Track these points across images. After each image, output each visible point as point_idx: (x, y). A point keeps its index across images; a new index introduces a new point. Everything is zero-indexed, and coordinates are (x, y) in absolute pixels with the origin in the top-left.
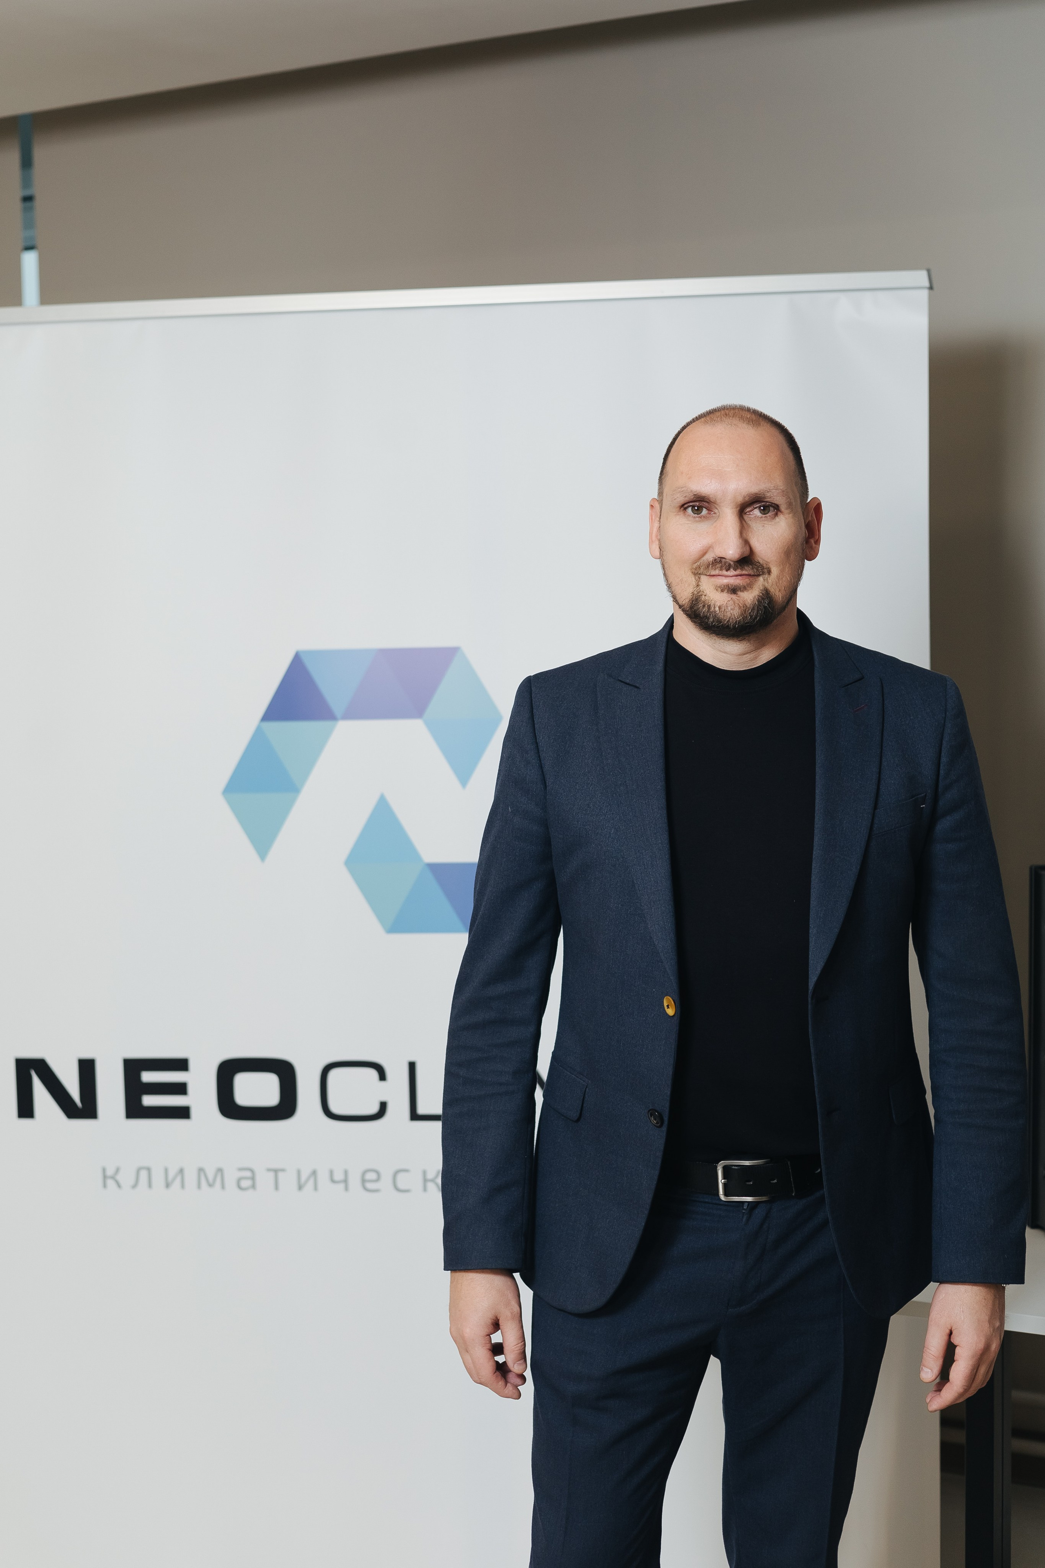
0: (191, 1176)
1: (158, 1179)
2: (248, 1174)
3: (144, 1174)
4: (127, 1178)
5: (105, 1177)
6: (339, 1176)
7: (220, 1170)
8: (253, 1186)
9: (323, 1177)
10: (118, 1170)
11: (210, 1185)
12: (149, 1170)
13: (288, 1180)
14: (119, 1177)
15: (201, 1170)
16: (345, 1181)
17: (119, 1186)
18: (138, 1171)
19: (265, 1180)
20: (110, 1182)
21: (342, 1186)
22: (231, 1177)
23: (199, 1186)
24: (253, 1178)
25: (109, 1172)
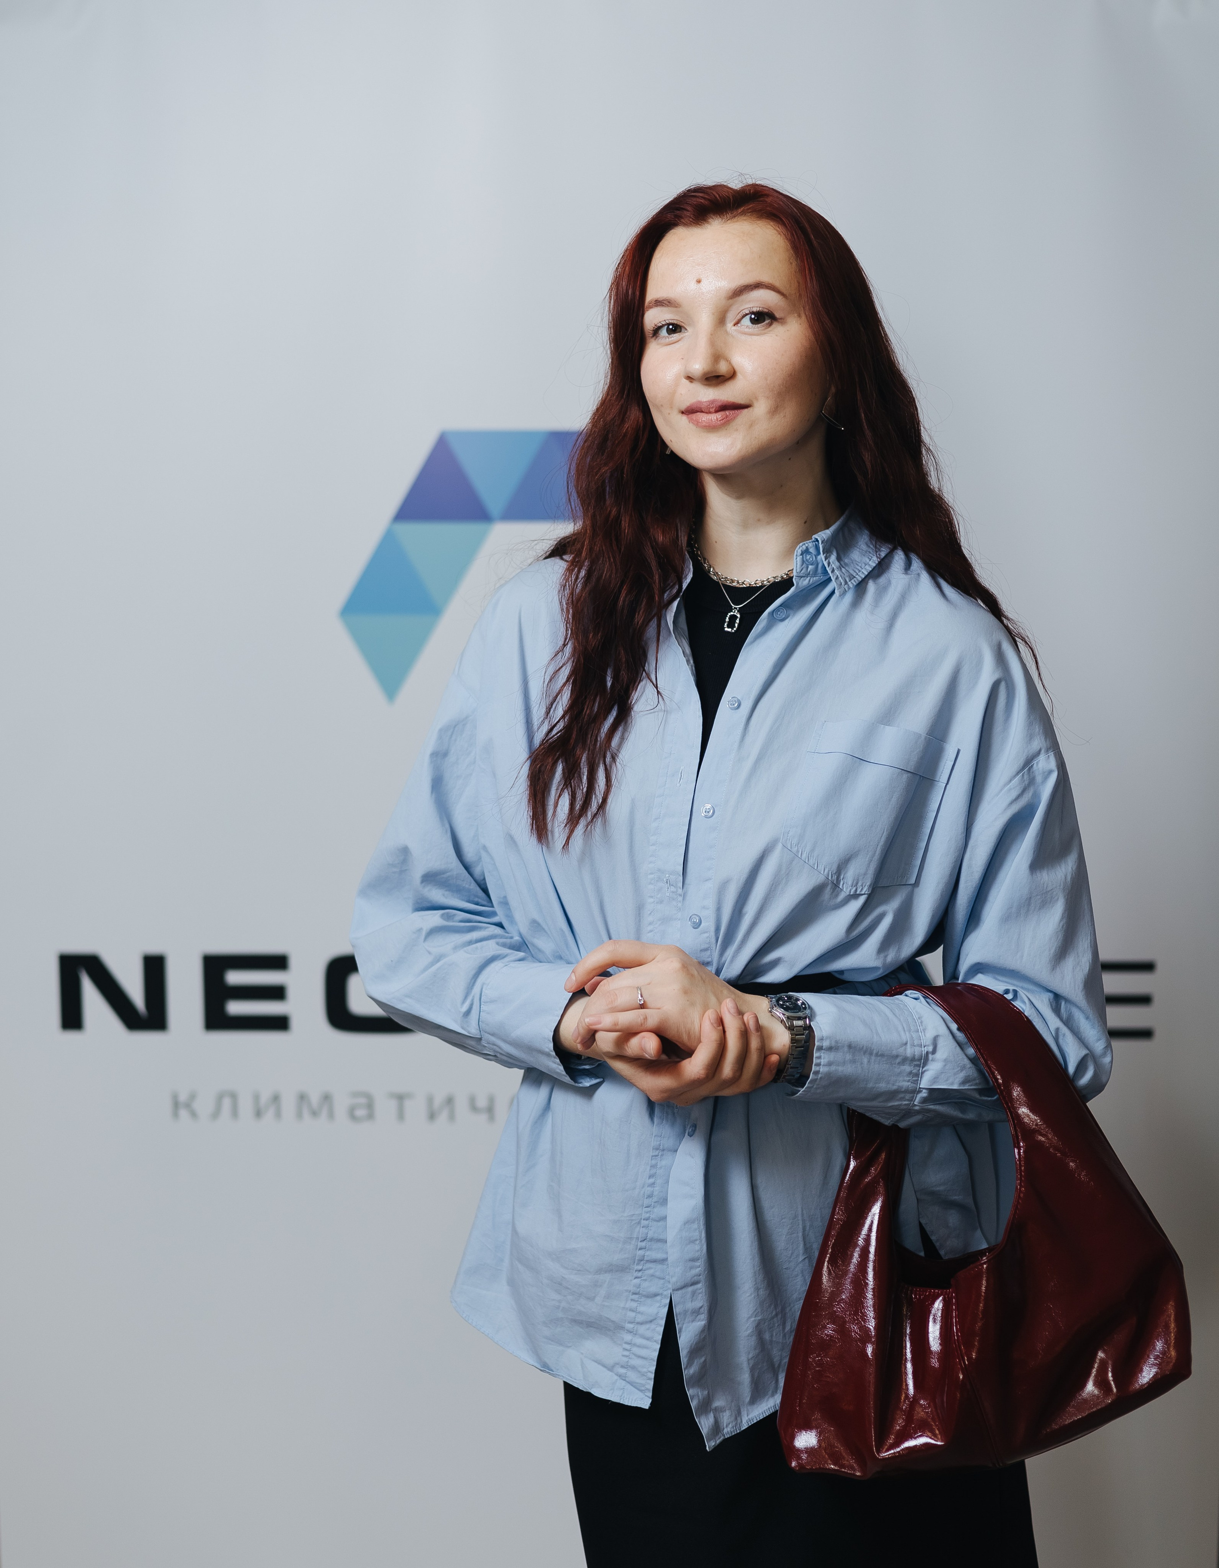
0: (289, 1104)
1: (246, 1106)
2: (362, 1101)
3: (227, 1103)
4: (204, 1105)
5: (176, 1105)
6: (482, 1103)
7: (327, 1098)
8: (371, 1116)
9: (461, 1105)
10: (193, 1097)
11: (315, 1114)
12: (234, 1096)
13: (416, 1109)
14: (197, 1105)
15: (302, 1098)
16: (490, 1110)
17: (194, 1114)
18: (220, 1098)
19: (385, 1108)
20: (183, 1113)
21: (483, 1117)
22: (341, 1105)
23: (299, 1115)
24: (370, 1106)
25: (183, 1098)
